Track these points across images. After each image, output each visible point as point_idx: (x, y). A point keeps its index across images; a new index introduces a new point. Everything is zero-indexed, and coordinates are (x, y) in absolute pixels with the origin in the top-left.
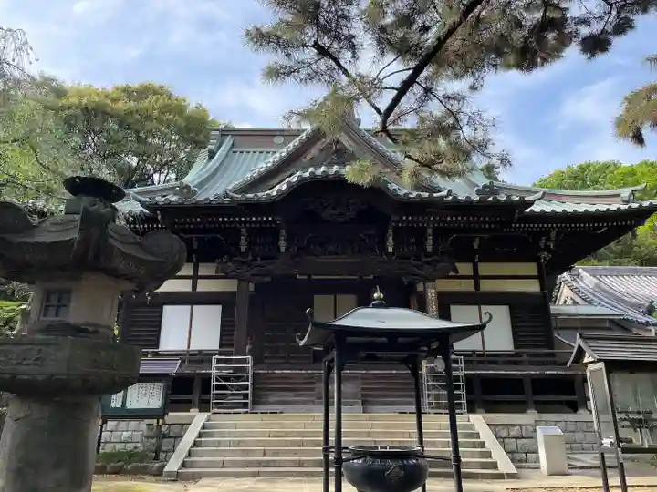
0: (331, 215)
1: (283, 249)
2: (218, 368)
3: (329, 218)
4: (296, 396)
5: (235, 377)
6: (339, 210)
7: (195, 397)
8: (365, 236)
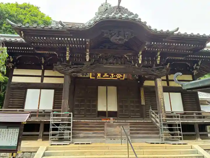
0: (116, 40)
1: (88, 60)
2: (54, 119)
3: (115, 41)
4: (93, 133)
5: (62, 124)
6: (120, 37)
7: (41, 133)
8: (127, 56)
